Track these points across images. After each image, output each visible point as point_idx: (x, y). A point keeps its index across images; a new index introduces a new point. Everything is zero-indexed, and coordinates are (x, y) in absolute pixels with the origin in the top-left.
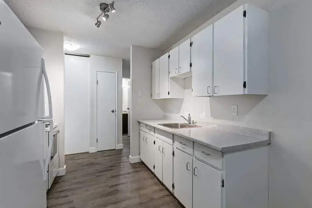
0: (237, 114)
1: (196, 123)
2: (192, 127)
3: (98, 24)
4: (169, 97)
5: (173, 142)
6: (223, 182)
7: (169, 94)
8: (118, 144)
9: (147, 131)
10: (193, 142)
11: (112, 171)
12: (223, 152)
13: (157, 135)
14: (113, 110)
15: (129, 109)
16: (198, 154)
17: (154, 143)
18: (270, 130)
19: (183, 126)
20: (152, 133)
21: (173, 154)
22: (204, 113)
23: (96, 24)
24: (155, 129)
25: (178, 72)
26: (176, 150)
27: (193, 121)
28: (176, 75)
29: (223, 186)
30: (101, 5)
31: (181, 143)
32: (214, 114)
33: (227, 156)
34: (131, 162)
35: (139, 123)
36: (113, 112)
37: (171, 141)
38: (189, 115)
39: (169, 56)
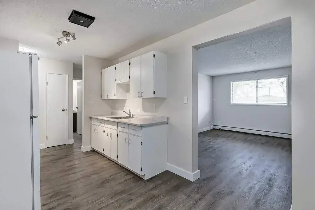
0: (155, 108)
1: (134, 116)
2: (131, 118)
3: (59, 43)
4: (115, 98)
5: (117, 127)
6: (142, 142)
7: (115, 96)
8: (68, 139)
9: (98, 124)
10: (129, 125)
11: (66, 159)
12: (142, 127)
13: (106, 125)
14: (64, 109)
15: (77, 108)
16: (131, 131)
17: (104, 132)
18: (168, 116)
19: (125, 118)
20: (102, 125)
21: (117, 136)
22: (139, 109)
23: (57, 43)
24: (104, 121)
25: (121, 81)
26: (119, 133)
27: (132, 115)
28: (120, 83)
29: (142, 144)
30: (63, 32)
31: (122, 127)
32: (144, 110)
33: (144, 129)
34: (84, 151)
35: (91, 118)
36: (63, 110)
37: (115, 127)
38: (129, 110)
39: (115, 68)
